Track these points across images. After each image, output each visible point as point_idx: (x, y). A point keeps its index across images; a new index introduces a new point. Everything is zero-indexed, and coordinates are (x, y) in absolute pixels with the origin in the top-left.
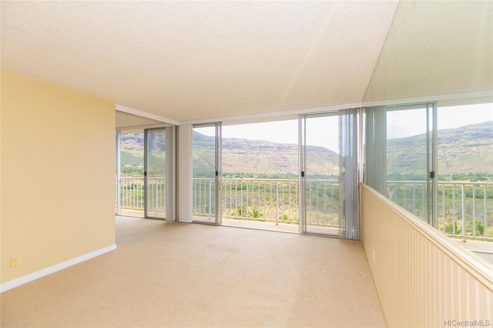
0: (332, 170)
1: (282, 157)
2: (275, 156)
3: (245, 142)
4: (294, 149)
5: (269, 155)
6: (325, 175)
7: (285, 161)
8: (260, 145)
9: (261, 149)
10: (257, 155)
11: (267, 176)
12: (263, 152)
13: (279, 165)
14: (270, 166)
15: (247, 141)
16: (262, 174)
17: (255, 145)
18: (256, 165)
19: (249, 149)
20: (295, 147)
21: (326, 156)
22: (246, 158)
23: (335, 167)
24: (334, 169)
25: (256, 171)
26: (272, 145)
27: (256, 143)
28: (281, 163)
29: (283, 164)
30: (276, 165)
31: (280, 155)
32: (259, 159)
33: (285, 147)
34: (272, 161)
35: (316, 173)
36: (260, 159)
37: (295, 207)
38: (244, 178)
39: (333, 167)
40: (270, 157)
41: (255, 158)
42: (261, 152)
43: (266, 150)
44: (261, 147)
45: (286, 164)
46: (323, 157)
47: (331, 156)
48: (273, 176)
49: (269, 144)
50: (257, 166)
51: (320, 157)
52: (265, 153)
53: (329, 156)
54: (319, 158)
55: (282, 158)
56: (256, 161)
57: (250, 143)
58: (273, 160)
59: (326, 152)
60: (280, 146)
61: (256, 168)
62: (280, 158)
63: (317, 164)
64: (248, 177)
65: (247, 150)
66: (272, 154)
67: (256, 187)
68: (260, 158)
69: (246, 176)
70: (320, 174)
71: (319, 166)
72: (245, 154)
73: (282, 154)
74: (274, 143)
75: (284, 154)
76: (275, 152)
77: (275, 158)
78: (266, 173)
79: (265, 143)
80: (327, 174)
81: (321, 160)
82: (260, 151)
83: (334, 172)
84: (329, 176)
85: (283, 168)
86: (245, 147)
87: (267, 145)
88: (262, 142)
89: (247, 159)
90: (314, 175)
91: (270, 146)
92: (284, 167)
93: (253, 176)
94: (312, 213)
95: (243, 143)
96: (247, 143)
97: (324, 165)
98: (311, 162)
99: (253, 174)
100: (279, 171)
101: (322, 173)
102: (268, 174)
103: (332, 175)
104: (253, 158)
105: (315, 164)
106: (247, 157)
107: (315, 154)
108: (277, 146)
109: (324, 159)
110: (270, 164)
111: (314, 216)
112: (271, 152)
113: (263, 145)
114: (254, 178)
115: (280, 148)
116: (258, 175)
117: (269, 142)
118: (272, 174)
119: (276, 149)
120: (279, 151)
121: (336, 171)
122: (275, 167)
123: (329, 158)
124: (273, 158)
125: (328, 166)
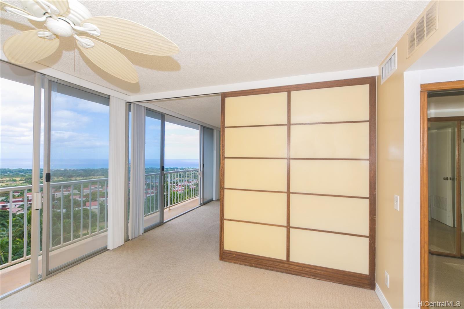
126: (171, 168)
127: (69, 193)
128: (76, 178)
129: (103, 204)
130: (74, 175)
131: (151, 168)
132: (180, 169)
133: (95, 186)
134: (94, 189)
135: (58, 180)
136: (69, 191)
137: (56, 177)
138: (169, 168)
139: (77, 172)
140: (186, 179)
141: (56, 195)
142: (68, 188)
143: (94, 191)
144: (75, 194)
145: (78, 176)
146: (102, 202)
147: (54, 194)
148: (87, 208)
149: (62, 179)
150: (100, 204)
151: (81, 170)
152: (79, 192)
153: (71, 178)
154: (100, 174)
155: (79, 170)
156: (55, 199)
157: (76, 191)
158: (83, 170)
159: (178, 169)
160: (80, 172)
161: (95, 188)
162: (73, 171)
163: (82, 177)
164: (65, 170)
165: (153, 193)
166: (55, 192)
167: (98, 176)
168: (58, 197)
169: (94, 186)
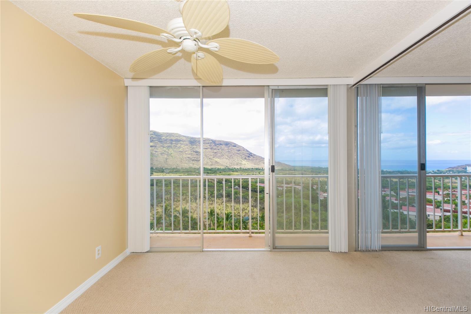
0: (241, 164)
1: (195, 150)
2: (187, 150)
3: (154, 135)
4: (206, 143)
5: (181, 149)
6: (235, 168)
7: (197, 155)
8: (171, 138)
9: (171, 143)
10: (168, 148)
11: (180, 171)
12: (174, 146)
13: (191, 159)
14: (182, 159)
15: (156, 134)
16: (174, 169)
17: (166, 138)
18: (167, 159)
19: (159, 142)
20: (207, 141)
21: (235, 150)
22: (155, 151)
23: (243, 161)
24: (242, 163)
25: (166, 165)
26: (184, 138)
27: (167, 136)
28: (193, 157)
29: (195, 158)
30: (188, 159)
31: (192, 149)
32: (170, 153)
33: (197, 141)
34: (184, 155)
35: (227, 167)
36: (172, 153)
37: (211, 200)
38: (154, 173)
39: (241, 161)
40: (182, 151)
41: (165, 151)
42: (173, 145)
43: (177, 143)
44: (172, 140)
45: (198, 158)
46: (233, 151)
47: (240, 150)
48: (186, 170)
49: (181, 138)
50: (167, 161)
51: (230, 151)
52: (176, 146)
53: (238, 151)
54: (229, 153)
55: (194, 152)
56: (167, 155)
57: (160, 136)
58: (186, 154)
59: (235, 146)
60: (192, 139)
61: (167, 162)
62: (192, 152)
63: (227, 158)
64: (158, 172)
65: (157, 143)
66: (184, 148)
67: (169, 182)
68: (171, 151)
69: (156, 170)
70: (230, 167)
71: (229, 160)
72: (154, 147)
73: (194, 148)
74: (186, 136)
75: (197, 148)
76: (187, 145)
77: (186, 152)
78: (178, 168)
79: (177, 136)
80: (236, 167)
81: (231, 154)
82: (170, 145)
83: (242, 165)
84: (238, 169)
85: (195, 162)
86: (154, 140)
87: (179, 138)
88: (173, 135)
89: (157, 153)
90: (225, 168)
91: (181, 140)
92: (197, 161)
93: (164, 171)
94: (227, 204)
95: (152, 136)
96: (156, 135)
97: (234, 159)
98: (221, 156)
99: (164, 168)
100: (191, 165)
101: (232, 167)
102: (180, 168)
103: (240, 168)
104: (163, 152)
105: (225, 158)
106: (157, 150)
107: (226, 149)
108: (189, 139)
109: (233, 153)
110: (182, 158)
111: (230, 207)
112: (183, 146)
113: (174, 138)
114: (165, 172)
115: (192, 142)
116: (169, 169)
117: (181, 135)
118: (184, 168)
119: (187, 143)
120: (191, 145)
121: (243, 164)
122: (187, 161)
123: (238, 152)
124: (185, 152)
125: (237, 159)
127: (385, 193)
133: (413, 190)
134: (411, 193)
136: (385, 191)
142: (384, 189)
143: (412, 195)
144: (392, 196)
148: (403, 212)
151: (396, 171)
152: (395, 193)
153: (388, 179)
157: (392, 193)
161: (413, 192)
169: (411, 189)
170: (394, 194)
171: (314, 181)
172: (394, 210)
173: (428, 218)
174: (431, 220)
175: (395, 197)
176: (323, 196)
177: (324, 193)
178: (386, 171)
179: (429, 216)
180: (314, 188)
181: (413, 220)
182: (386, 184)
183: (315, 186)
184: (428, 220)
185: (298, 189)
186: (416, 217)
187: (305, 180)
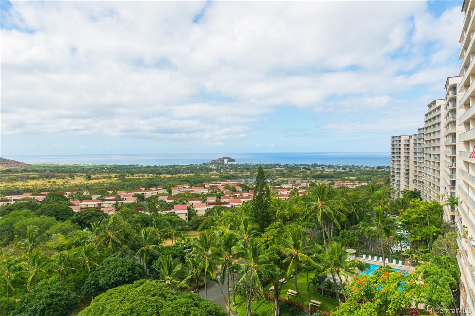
126: (272, 165)
127: (157, 193)
128: (165, 176)
129: (191, 208)
130: (164, 172)
131: (246, 165)
132: (283, 165)
134: (182, 189)
135: (149, 177)
136: (158, 190)
137: (147, 174)
138: (269, 164)
139: (166, 169)
140: (292, 179)
141: (146, 194)
142: (157, 187)
143: (183, 191)
144: (163, 195)
145: (167, 173)
146: (191, 205)
147: (144, 193)
149: (151, 176)
150: (189, 209)
151: (170, 166)
153: (160, 176)
154: (189, 171)
155: (169, 166)
156: (145, 199)
157: (165, 191)
158: (172, 166)
159: (281, 166)
160: (169, 169)
162: (163, 167)
163: (171, 175)
164: (155, 166)
165: (249, 197)
166: (144, 191)
167: (187, 173)
168: (147, 197)
169: (182, 185)
170: (166, 192)
171: (67, 186)
172: (166, 211)
173: (197, 214)
174: (199, 216)
175: (167, 196)
176: (79, 207)
177: (82, 201)
178: (159, 166)
179: (197, 212)
180: (65, 196)
181: (184, 219)
182: (158, 181)
183: (68, 193)
184: (196, 216)
185: (38, 201)
186: (186, 215)
187: (51, 185)
